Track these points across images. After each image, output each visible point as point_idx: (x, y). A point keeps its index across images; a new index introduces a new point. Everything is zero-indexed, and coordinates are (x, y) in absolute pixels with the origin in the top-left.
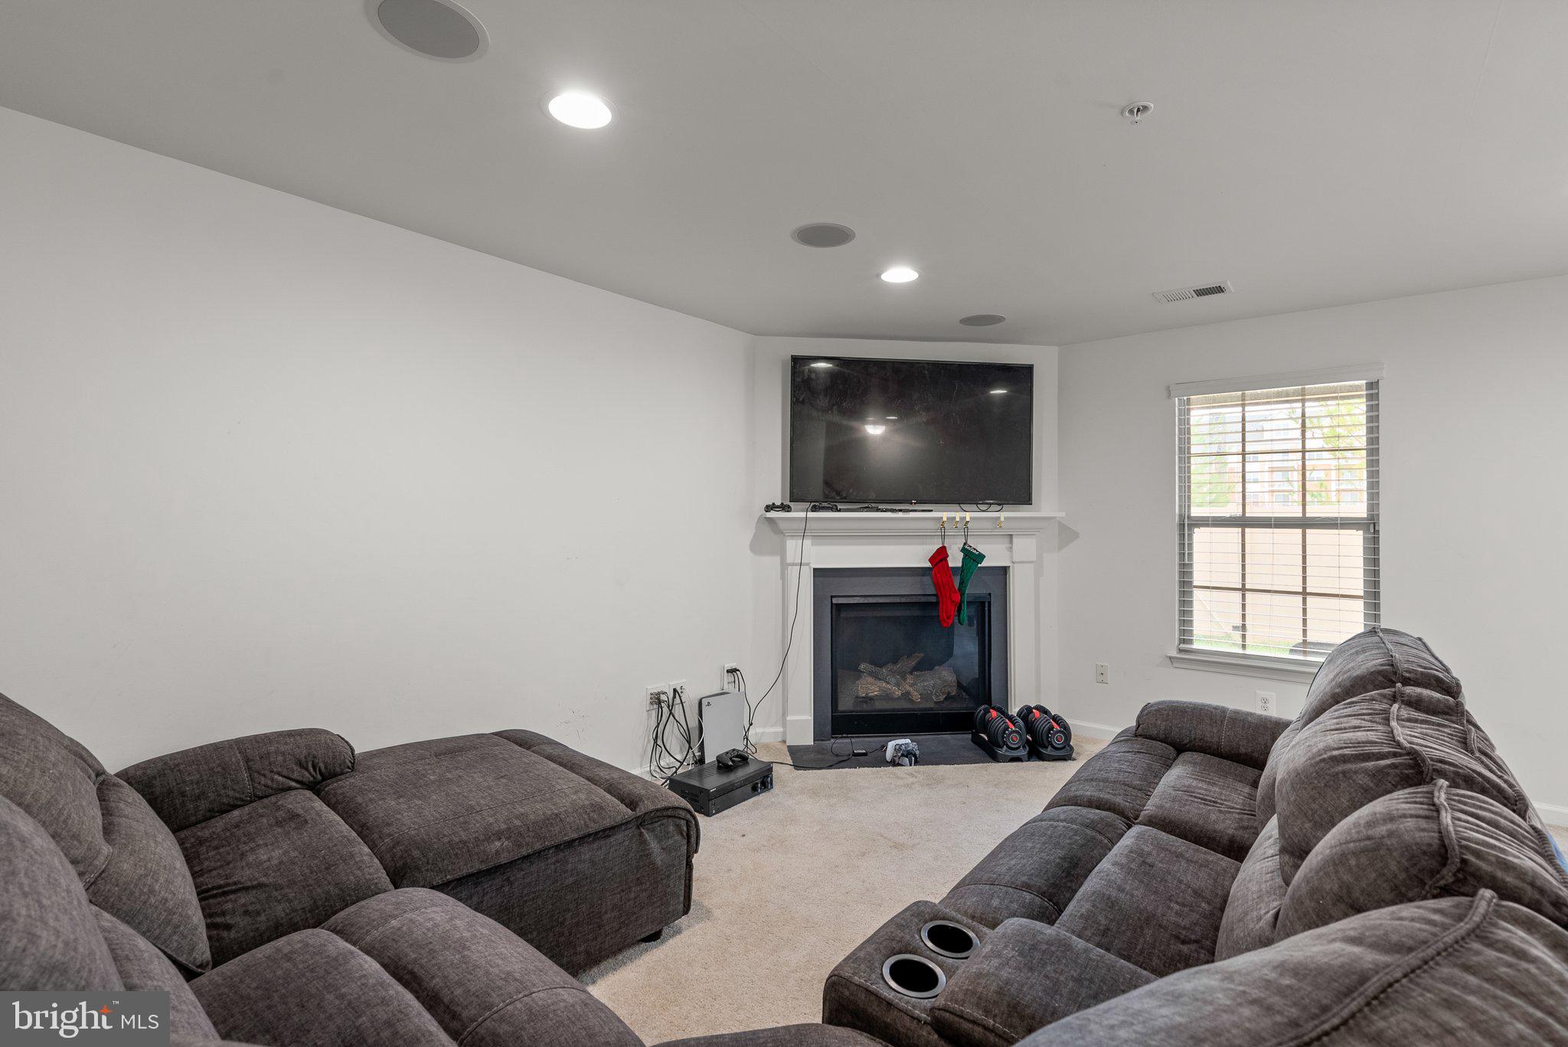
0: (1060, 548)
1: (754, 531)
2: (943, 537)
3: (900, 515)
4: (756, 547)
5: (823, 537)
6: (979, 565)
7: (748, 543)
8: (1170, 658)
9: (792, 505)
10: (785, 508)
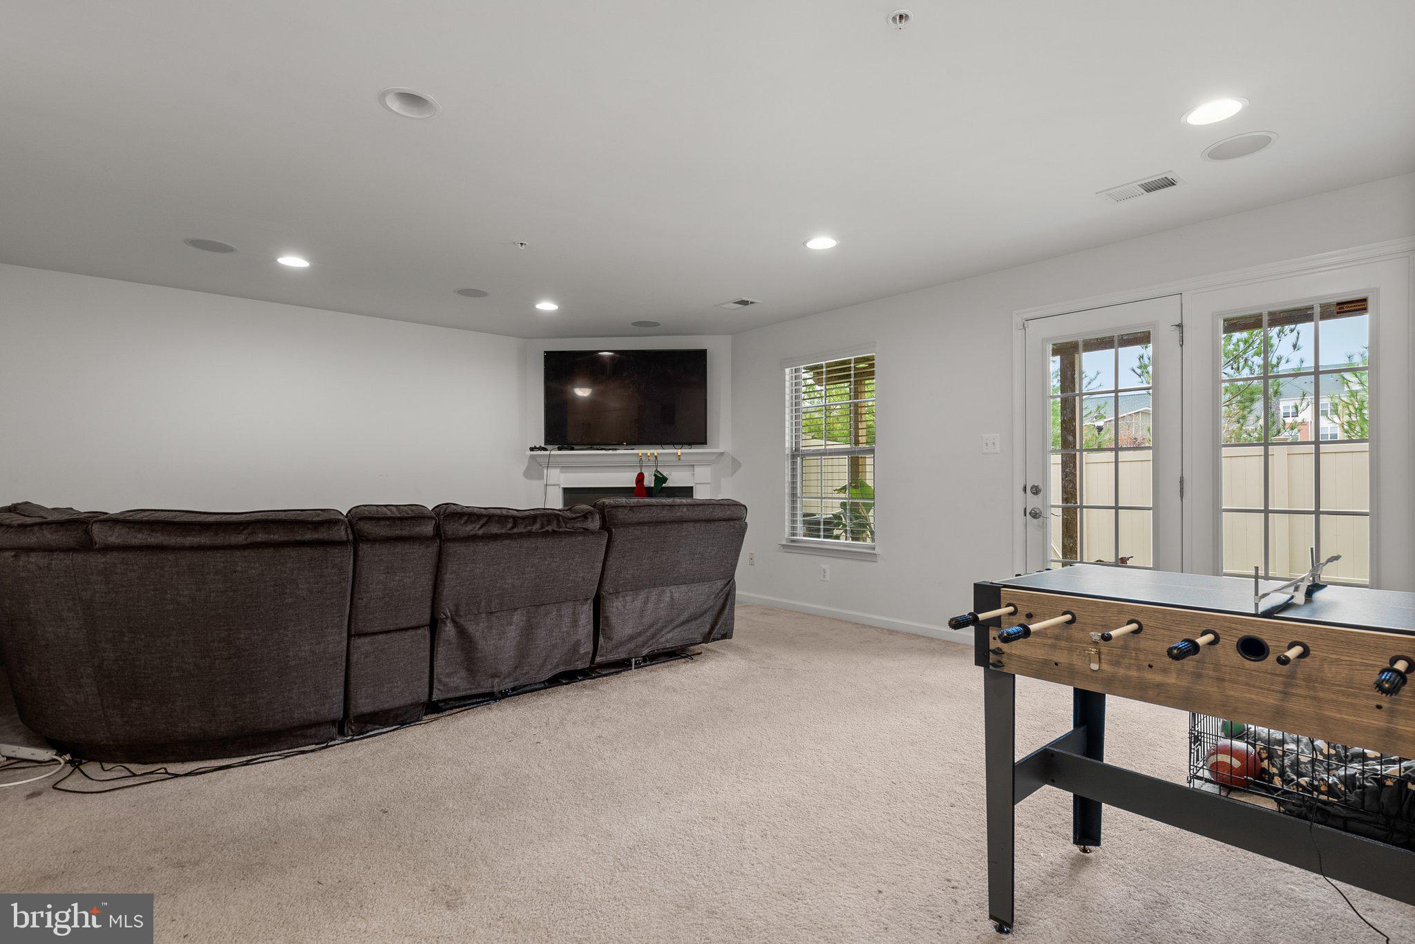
0: (733, 474)
1: (526, 464)
2: (641, 467)
3: (611, 452)
4: (528, 474)
5: (565, 468)
6: (664, 485)
7: (523, 471)
8: (783, 545)
9: (547, 447)
10: (541, 449)
